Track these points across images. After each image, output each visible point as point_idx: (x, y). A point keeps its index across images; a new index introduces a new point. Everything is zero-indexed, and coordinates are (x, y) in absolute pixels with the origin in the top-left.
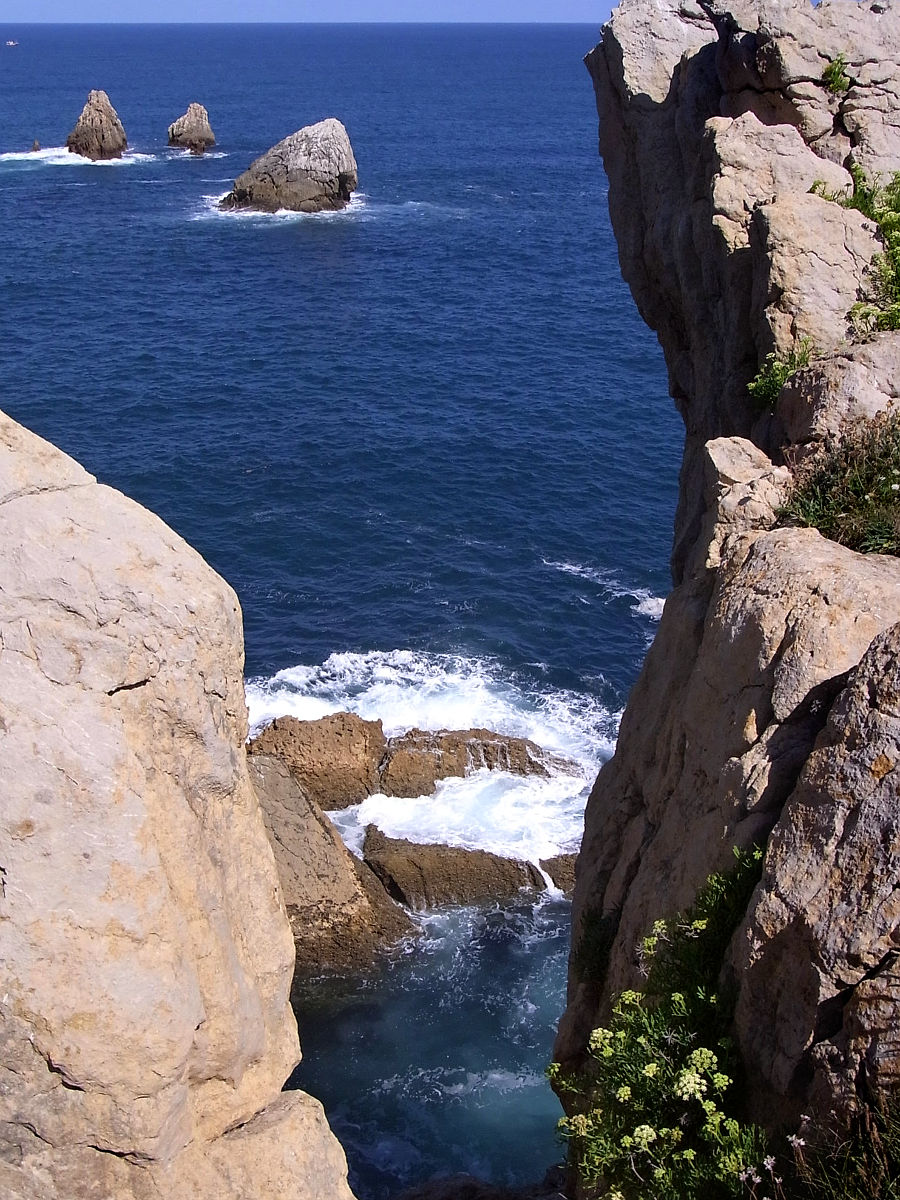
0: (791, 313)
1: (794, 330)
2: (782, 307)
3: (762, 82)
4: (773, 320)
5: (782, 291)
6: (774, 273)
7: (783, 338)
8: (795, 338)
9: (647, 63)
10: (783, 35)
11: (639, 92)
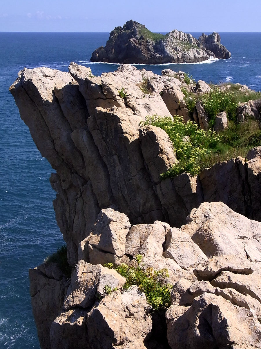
0: (166, 155)
1: (168, 159)
2: (163, 154)
3: (106, 97)
4: (163, 157)
5: (163, 150)
6: (160, 146)
7: (167, 161)
8: (169, 161)
9: (44, 91)
10: (109, 84)
11: (46, 100)
